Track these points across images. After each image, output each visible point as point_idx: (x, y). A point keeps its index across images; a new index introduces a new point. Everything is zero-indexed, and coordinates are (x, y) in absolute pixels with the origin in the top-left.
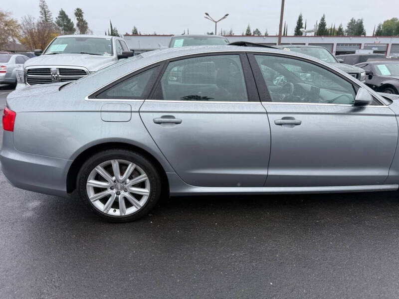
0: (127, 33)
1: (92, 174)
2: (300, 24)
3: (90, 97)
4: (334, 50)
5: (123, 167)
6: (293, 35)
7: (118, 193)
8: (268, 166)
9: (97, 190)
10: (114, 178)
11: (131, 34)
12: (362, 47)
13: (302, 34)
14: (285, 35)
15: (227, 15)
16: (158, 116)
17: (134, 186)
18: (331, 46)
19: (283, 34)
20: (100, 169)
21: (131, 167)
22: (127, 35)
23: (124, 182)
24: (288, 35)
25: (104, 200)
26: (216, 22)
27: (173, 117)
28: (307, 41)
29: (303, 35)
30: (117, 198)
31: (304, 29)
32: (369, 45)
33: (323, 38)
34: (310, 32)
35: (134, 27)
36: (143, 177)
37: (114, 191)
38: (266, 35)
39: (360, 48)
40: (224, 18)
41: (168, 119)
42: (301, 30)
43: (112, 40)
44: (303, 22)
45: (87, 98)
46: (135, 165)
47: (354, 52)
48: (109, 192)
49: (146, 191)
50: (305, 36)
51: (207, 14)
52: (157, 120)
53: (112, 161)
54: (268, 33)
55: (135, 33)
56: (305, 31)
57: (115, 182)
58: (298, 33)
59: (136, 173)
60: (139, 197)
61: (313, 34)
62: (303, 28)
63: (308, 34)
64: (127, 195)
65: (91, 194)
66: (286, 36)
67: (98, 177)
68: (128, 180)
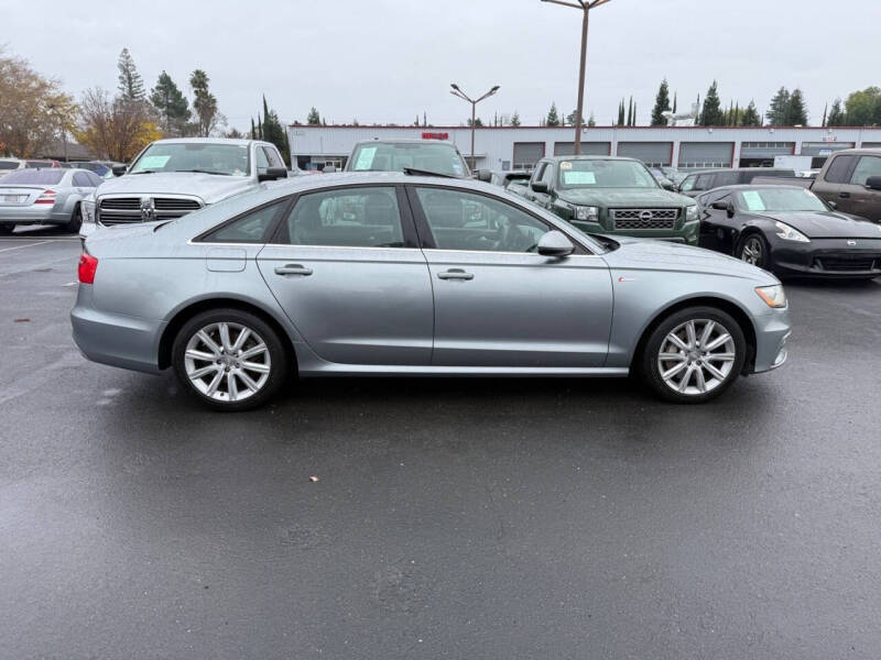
0: (296, 122)
1: (193, 342)
2: (662, 102)
3: (194, 240)
4: (737, 156)
5: (234, 333)
6: (649, 124)
7: (227, 370)
8: (434, 336)
9: (199, 364)
10: (222, 349)
11: (305, 123)
12: (798, 151)
13: (667, 121)
14: (631, 125)
15: (496, 88)
16: (281, 266)
17: (249, 360)
18: (729, 147)
19: (626, 123)
20: (203, 335)
21: (244, 334)
22: (297, 125)
23: (235, 353)
24: (637, 125)
25: (208, 379)
26: (474, 103)
27: (301, 267)
28: (676, 137)
29: (669, 125)
30: (225, 377)
31: (670, 113)
32: (811, 145)
33: (711, 130)
34: (682, 118)
35: (313, 110)
36: (261, 348)
37: (223, 366)
38: (591, 126)
39: (793, 153)
40: (490, 93)
41: (294, 270)
42: (664, 113)
43: (249, 147)
44: (670, 96)
45: (189, 242)
46: (249, 331)
47: (770, 162)
48: (215, 366)
49: (265, 368)
50: (673, 127)
51: (455, 87)
52: (280, 270)
53: (220, 325)
54: (595, 120)
55: (315, 121)
56: (674, 115)
57: (223, 353)
58: (659, 121)
59: (251, 342)
60: (256, 376)
61: (691, 122)
62: (669, 109)
63: (678, 123)
64: (239, 372)
65: (190, 369)
66: (634, 127)
67: (201, 347)
68: (240, 352)
